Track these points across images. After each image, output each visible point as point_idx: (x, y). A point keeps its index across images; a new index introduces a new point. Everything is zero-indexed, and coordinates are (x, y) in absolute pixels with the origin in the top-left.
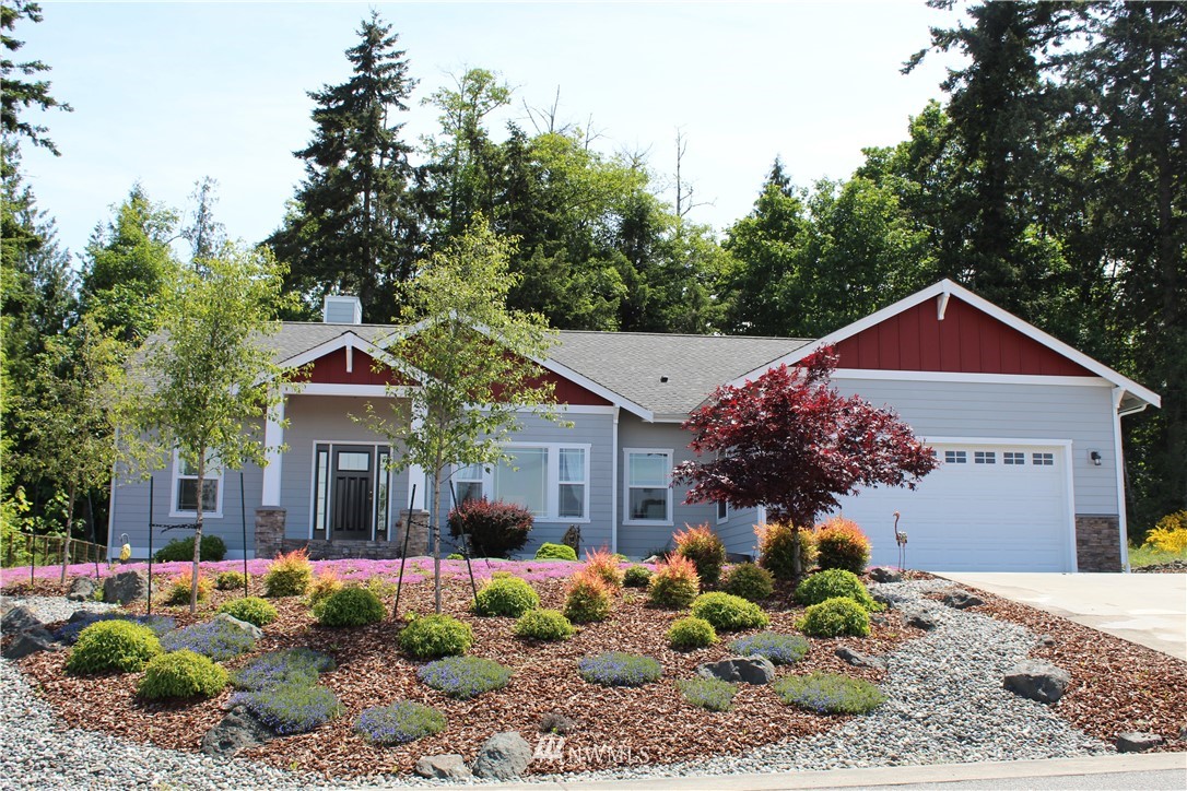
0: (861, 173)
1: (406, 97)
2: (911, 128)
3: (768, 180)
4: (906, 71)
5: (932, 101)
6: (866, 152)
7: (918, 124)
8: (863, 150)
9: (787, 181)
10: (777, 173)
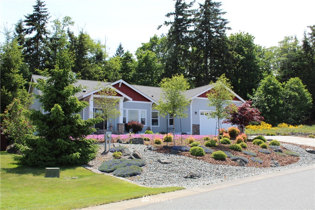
0: (141, 48)
1: (48, 20)
2: (151, 40)
3: (118, 48)
4: (158, 29)
5: (155, 35)
6: (142, 44)
7: (152, 39)
8: (142, 43)
9: (122, 49)
10: (120, 46)
